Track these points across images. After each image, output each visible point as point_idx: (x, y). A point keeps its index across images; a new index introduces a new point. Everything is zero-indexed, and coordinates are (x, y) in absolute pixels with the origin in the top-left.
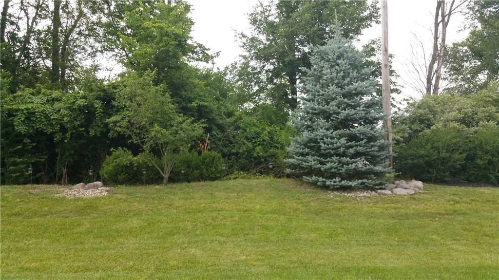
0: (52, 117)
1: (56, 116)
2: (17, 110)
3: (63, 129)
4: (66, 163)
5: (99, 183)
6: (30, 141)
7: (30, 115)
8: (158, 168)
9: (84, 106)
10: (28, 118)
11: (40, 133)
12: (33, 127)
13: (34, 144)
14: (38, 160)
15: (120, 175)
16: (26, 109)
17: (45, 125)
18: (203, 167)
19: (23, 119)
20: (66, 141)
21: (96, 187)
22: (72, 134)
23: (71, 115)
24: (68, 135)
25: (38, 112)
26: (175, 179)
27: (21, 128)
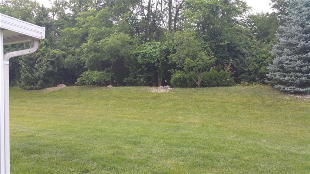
0: (154, 56)
1: (155, 55)
2: (139, 53)
3: (158, 61)
4: (162, 77)
5: (168, 86)
6: (144, 67)
7: (144, 55)
8: (194, 80)
9: (165, 49)
10: (143, 57)
11: (149, 63)
12: (146, 60)
13: (146, 68)
14: (149, 75)
15: (177, 83)
16: (143, 52)
17: (151, 59)
18: (219, 79)
19: (141, 57)
20: (159, 66)
21: (167, 88)
22: (162, 63)
23: (160, 54)
24: (160, 64)
25: (148, 53)
26: (203, 85)
27: (140, 61)
